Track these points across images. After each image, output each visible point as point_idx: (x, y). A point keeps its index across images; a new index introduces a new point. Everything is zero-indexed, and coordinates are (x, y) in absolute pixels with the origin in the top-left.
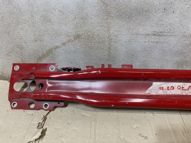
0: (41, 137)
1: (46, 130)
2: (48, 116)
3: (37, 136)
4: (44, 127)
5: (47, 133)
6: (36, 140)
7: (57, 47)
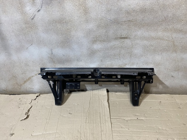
0: (27, 118)
1: (29, 115)
2: (30, 110)
3: (25, 118)
4: (28, 114)
5: (29, 116)
6: (25, 119)
7: (33, 76)
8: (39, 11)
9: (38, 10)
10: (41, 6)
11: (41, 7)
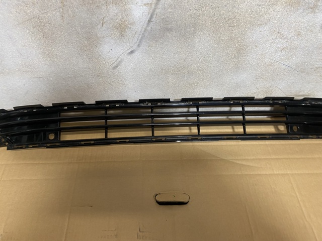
8: (132, 52)
9: (130, 51)
10: (137, 44)
11: (139, 46)
